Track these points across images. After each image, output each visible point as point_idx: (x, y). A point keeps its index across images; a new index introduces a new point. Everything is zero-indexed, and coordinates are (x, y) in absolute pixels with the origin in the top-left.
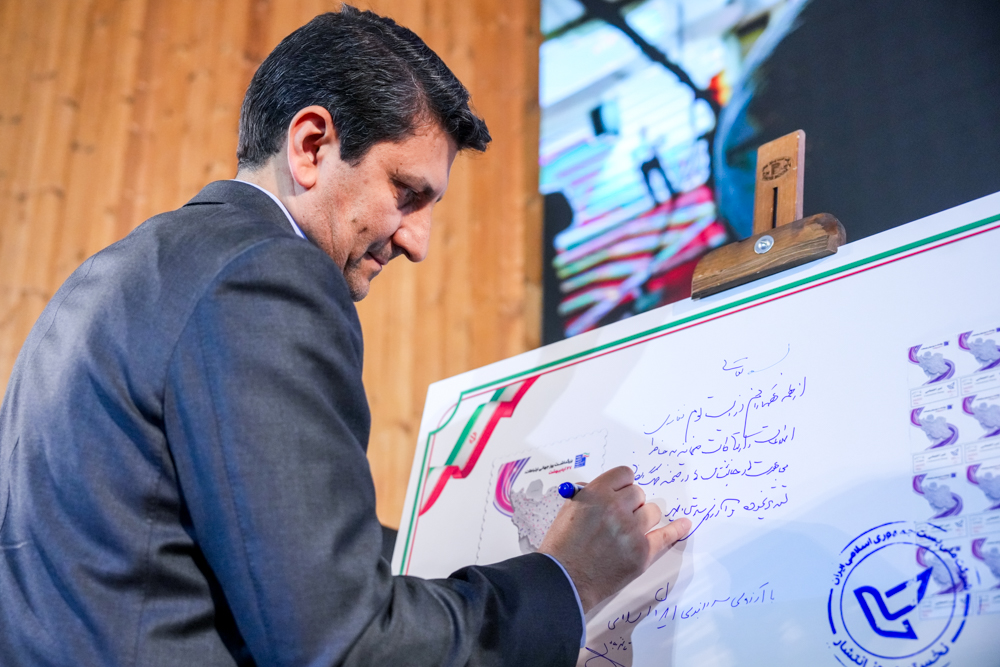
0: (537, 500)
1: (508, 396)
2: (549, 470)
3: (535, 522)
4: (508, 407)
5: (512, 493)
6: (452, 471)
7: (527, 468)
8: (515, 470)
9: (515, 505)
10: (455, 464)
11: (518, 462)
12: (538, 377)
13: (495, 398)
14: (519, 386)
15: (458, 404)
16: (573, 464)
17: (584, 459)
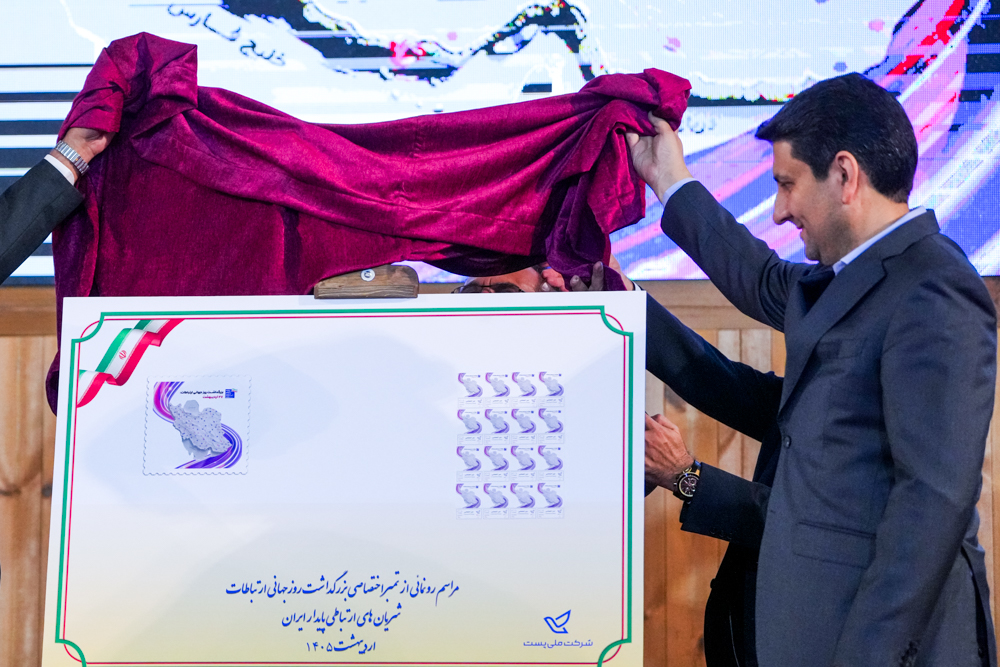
0: (195, 414)
1: (155, 326)
2: (202, 395)
3: (195, 430)
4: (158, 337)
5: (170, 406)
6: (102, 378)
7: (181, 389)
8: (170, 389)
9: (175, 415)
10: (107, 371)
11: (172, 383)
12: (182, 320)
13: (139, 327)
14: (163, 323)
15: (100, 323)
16: (224, 395)
17: (233, 393)
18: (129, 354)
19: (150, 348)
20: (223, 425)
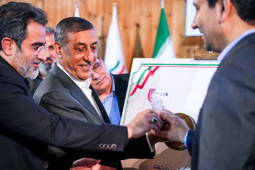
0: (157, 101)
1: (152, 69)
2: (160, 94)
4: (152, 73)
5: (151, 97)
6: (138, 86)
7: (155, 92)
8: (152, 91)
9: (152, 101)
10: (139, 84)
11: (153, 89)
12: (159, 67)
13: (149, 69)
14: (155, 68)
15: (140, 67)
16: (165, 95)
17: (167, 94)
18: (145, 78)
19: (150, 76)
20: (163, 106)
